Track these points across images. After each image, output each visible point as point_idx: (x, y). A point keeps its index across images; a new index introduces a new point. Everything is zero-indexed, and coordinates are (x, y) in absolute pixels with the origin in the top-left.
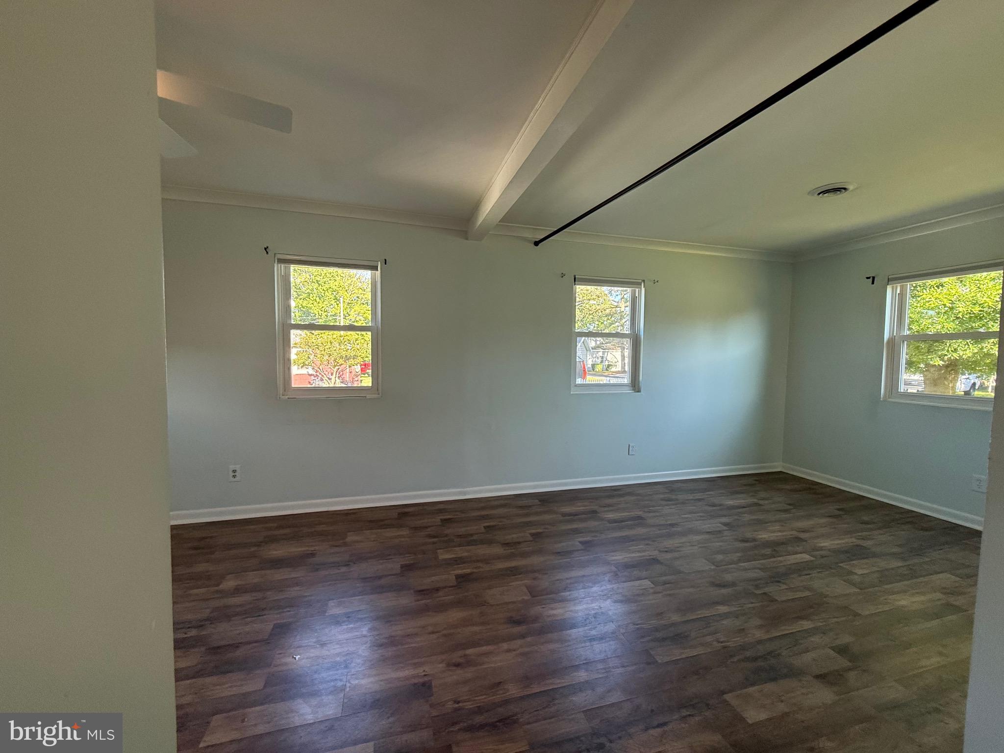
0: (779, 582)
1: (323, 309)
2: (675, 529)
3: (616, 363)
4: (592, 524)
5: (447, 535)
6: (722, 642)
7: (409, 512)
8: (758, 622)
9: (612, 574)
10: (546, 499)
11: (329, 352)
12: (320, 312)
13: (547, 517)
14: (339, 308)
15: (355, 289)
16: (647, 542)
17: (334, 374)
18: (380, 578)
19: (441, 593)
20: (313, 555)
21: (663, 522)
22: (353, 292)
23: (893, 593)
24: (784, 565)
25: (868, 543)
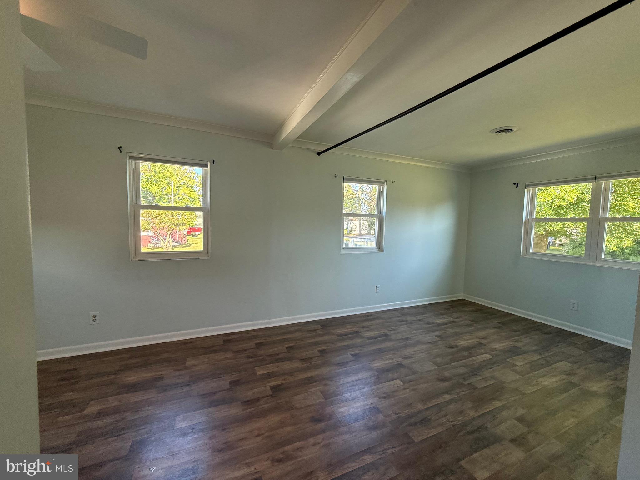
0: (476, 375)
1: (159, 190)
2: (409, 342)
3: (355, 228)
4: (358, 341)
5: (260, 356)
6: (452, 422)
7: (232, 339)
8: (469, 405)
9: (376, 377)
10: (325, 324)
11: (164, 221)
12: (157, 192)
13: (327, 338)
14: (170, 189)
15: (182, 176)
16: (394, 352)
17: (168, 236)
18: (215, 393)
19: (261, 402)
20: (161, 378)
21: (400, 337)
22: (181, 179)
23: (540, 377)
24: (477, 363)
25: (519, 345)
